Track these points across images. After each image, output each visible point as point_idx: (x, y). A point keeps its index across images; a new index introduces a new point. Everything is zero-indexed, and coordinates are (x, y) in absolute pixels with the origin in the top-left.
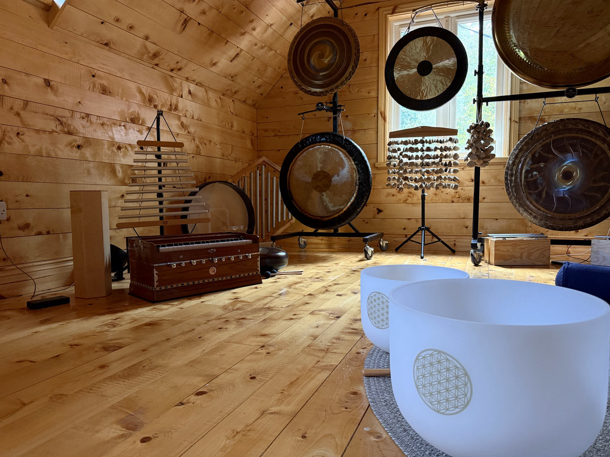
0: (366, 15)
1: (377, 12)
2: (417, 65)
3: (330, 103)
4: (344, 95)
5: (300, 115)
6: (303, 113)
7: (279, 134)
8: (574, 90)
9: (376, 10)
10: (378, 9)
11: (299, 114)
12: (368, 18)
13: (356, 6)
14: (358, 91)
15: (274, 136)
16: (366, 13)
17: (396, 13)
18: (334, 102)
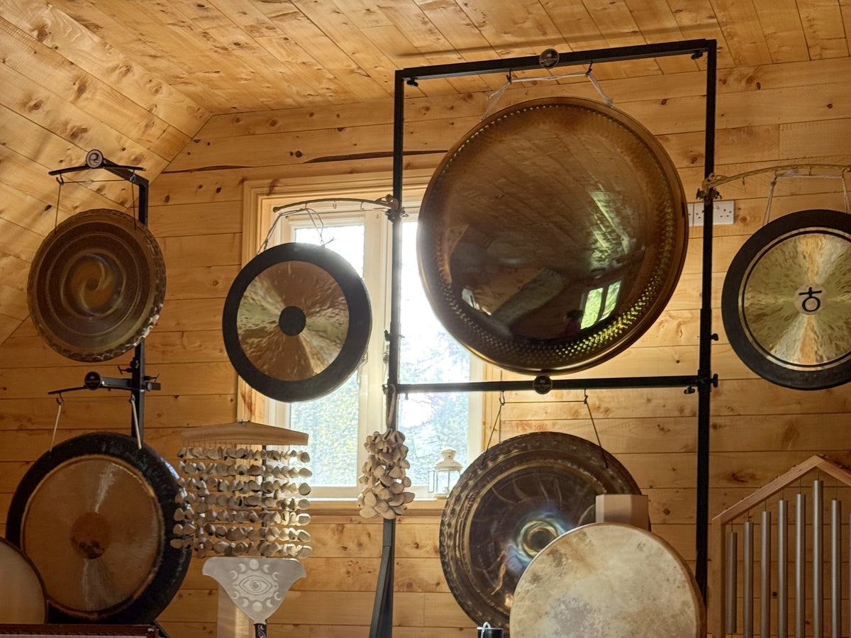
0: (219, 190)
1: (241, 186)
2: (279, 313)
3: (128, 370)
4: (172, 352)
5: (52, 396)
6: (59, 392)
7: (30, 427)
8: (548, 381)
9: (240, 183)
10: (242, 181)
11: (50, 393)
12: (220, 196)
13: (199, 170)
14: (200, 346)
15: (17, 430)
16: (217, 187)
17: (275, 193)
18: (134, 368)
